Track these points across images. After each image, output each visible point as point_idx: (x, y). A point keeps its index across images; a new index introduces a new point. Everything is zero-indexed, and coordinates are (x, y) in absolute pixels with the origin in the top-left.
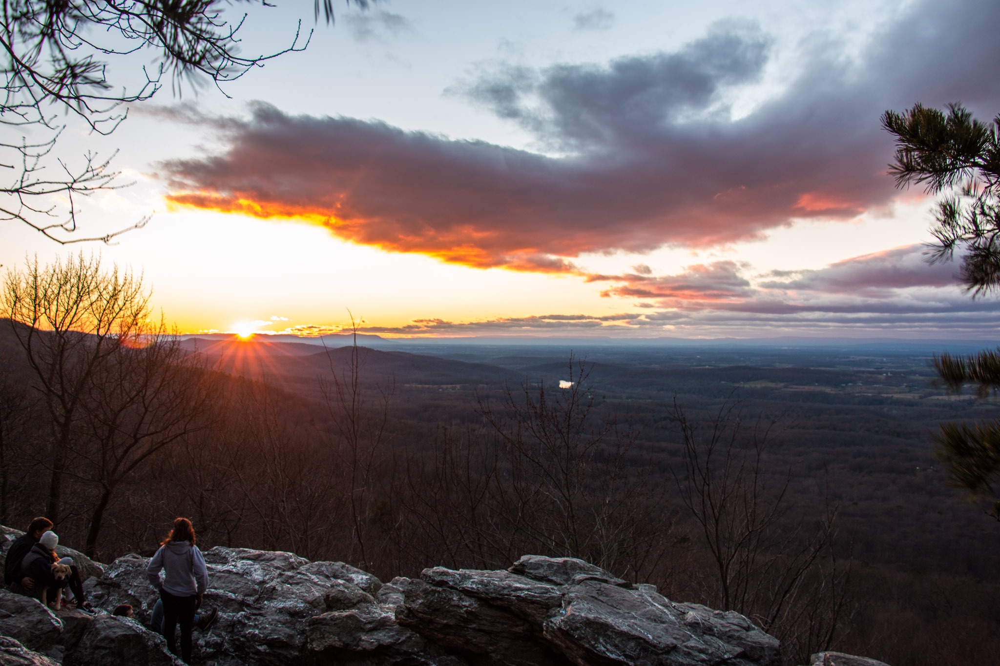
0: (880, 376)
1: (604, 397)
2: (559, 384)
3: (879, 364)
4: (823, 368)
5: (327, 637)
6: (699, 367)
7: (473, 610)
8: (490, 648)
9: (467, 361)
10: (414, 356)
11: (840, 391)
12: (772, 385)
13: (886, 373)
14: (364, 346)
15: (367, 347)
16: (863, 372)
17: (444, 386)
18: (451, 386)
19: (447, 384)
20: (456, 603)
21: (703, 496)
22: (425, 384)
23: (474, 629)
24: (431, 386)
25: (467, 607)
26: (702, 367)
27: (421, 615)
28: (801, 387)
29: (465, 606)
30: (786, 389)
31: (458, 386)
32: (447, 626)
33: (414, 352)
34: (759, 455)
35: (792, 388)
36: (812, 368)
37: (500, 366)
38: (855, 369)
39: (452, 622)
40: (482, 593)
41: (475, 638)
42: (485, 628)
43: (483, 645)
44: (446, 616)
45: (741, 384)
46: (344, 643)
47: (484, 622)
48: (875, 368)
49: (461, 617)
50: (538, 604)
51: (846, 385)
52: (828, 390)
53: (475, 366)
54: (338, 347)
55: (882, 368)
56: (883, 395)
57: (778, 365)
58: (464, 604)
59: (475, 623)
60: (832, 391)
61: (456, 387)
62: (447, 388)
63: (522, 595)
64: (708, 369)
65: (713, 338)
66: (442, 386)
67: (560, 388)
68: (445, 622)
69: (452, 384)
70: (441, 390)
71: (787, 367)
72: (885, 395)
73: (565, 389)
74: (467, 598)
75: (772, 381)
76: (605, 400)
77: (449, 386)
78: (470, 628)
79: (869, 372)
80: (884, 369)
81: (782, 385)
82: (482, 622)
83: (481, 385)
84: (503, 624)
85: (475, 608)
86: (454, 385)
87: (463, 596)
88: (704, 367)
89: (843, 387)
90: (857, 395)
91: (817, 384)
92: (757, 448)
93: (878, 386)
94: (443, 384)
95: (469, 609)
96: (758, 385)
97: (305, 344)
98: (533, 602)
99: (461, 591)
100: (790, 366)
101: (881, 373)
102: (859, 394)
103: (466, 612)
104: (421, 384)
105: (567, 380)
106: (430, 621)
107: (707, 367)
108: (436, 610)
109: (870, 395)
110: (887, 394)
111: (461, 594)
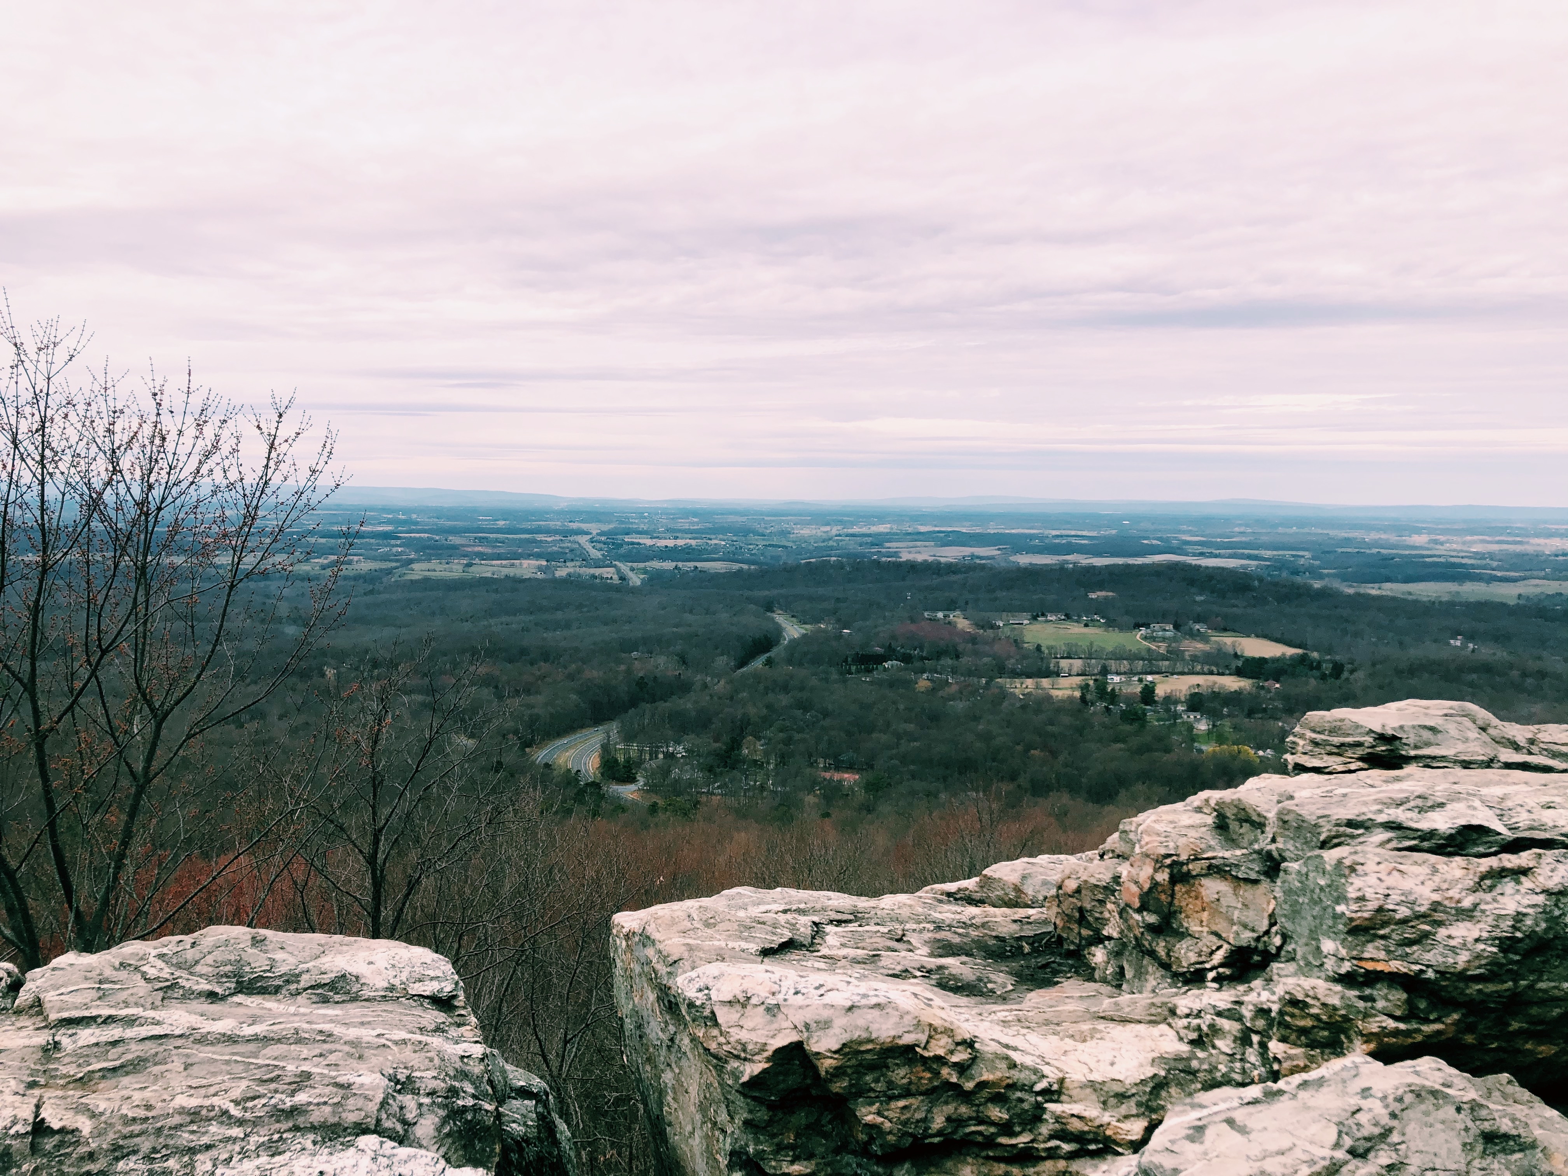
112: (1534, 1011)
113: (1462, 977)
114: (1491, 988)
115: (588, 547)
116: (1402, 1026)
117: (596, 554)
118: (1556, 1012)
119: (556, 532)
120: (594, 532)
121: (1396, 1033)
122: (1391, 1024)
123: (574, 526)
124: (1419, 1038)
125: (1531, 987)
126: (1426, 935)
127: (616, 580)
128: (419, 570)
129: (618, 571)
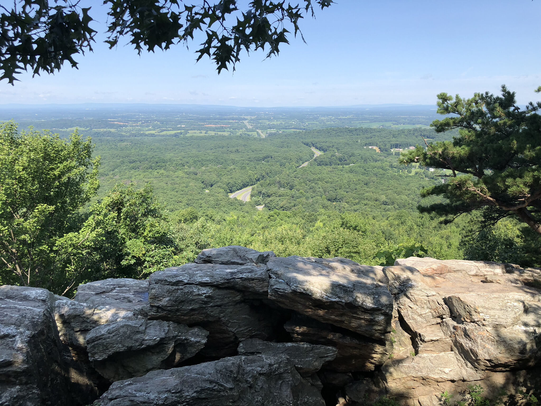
5: (111, 347)
7: (210, 295)
8: (222, 315)
20: (197, 293)
23: (212, 307)
25: (205, 294)
27: (169, 308)
29: (204, 294)
32: (192, 310)
39: (196, 306)
40: (214, 282)
41: (212, 312)
42: (218, 303)
43: (217, 315)
44: (191, 304)
46: (127, 347)
47: (217, 300)
49: (203, 301)
50: (256, 279)
58: (203, 292)
59: (211, 303)
63: (244, 276)
68: (191, 307)
74: (203, 288)
78: (209, 307)
82: (216, 300)
84: (229, 297)
85: (211, 293)
87: (200, 288)
95: (207, 294)
98: (253, 280)
99: (197, 285)
103: (206, 297)
106: (178, 310)
108: (182, 301)
111: (198, 286)
112: (182, 312)
113: (166, 306)
114: (172, 308)
115: (247, 124)
116: (155, 314)
117: (249, 127)
118: (185, 312)
119: (236, 119)
120: (249, 119)
121: (154, 315)
122: (153, 313)
123: (242, 117)
124: (158, 316)
125: (181, 308)
126: (161, 300)
127: (256, 136)
128: (191, 133)
129: (258, 133)
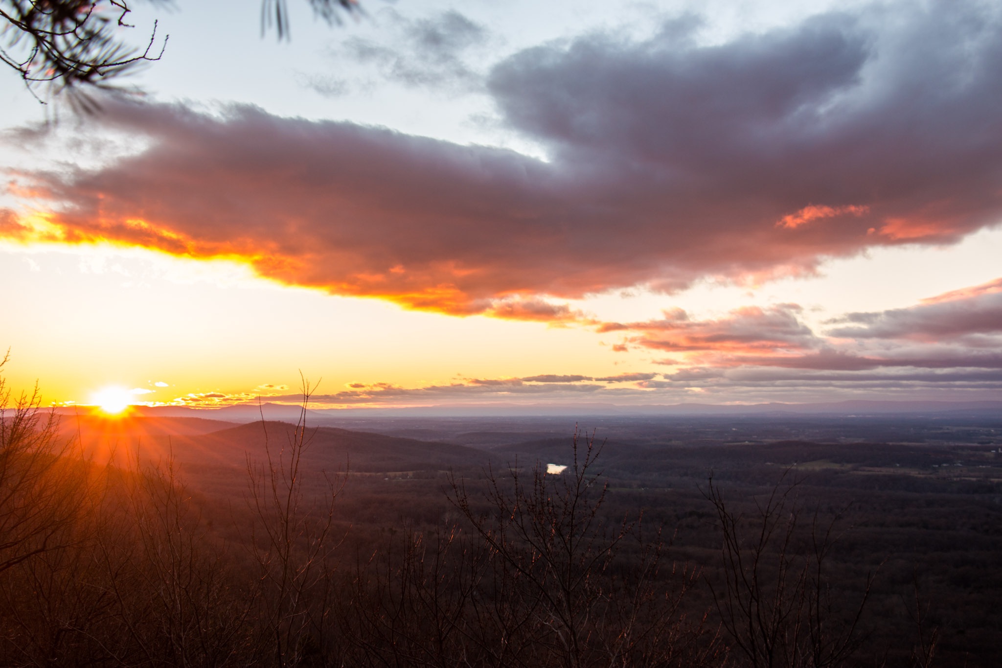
0: (987, 454)
1: (608, 486)
2: (547, 468)
3: (984, 437)
4: (905, 444)
6: (736, 444)
9: (422, 440)
10: (350, 433)
11: (931, 474)
12: (836, 467)
13: (996, 449)
14: (281, 421)
15: (286, 422)
16: (963, 448)
17: (392, 474)
18: (401, 473)
19: (395, 470)
21: (750, 618)
22: (366, 472)
24: (373, 474)
26: (739, 444)
28: (877, 469)
30: (855, 472)
31: (411, 474)
33: (350, 428)
34: (819, 563)
35: (864, 470)
36: (891, 444)
37: (468, 445)
38: (952, 444)
45: (794, 466)
48: (979, 443)
51: (940, 466)
52: (914, 473)
53: (433, 446)
54: (247, 423)
55: (989, 443)
56: (992, 480)
57: (843, 440)
60: (919, 474)
61: (407, 475)
62: (395, 477)
64: (748, 446)
65: (753, 404)
66: (389, 473)
67: (548, 474)
69: (401, 470)
70: (386, 479)
71: (856, 442)
72: (996, 480)
73: (555, 474)
75: (836, 462)
76: (609, 489)
77: (398, 473)
79: (972, 448)
80: (992, 444)
81: (849, 466)
83: (442, 472)
86: (405, 473)
88: (743, 443)
89: (935, 468)
90: (955, 479)
91: (898, 465)
92: (817, 553)
93: (984, 467)
94: (388, 471)
96: (817, 467)
97: (200, 419)
100: (860, 441)
101: (989, 450)
102: (958, 479)
104: (360, 472)
105: (558, 463)
107: (747, 443)
109: (974, 479)
110: (999, 478)
